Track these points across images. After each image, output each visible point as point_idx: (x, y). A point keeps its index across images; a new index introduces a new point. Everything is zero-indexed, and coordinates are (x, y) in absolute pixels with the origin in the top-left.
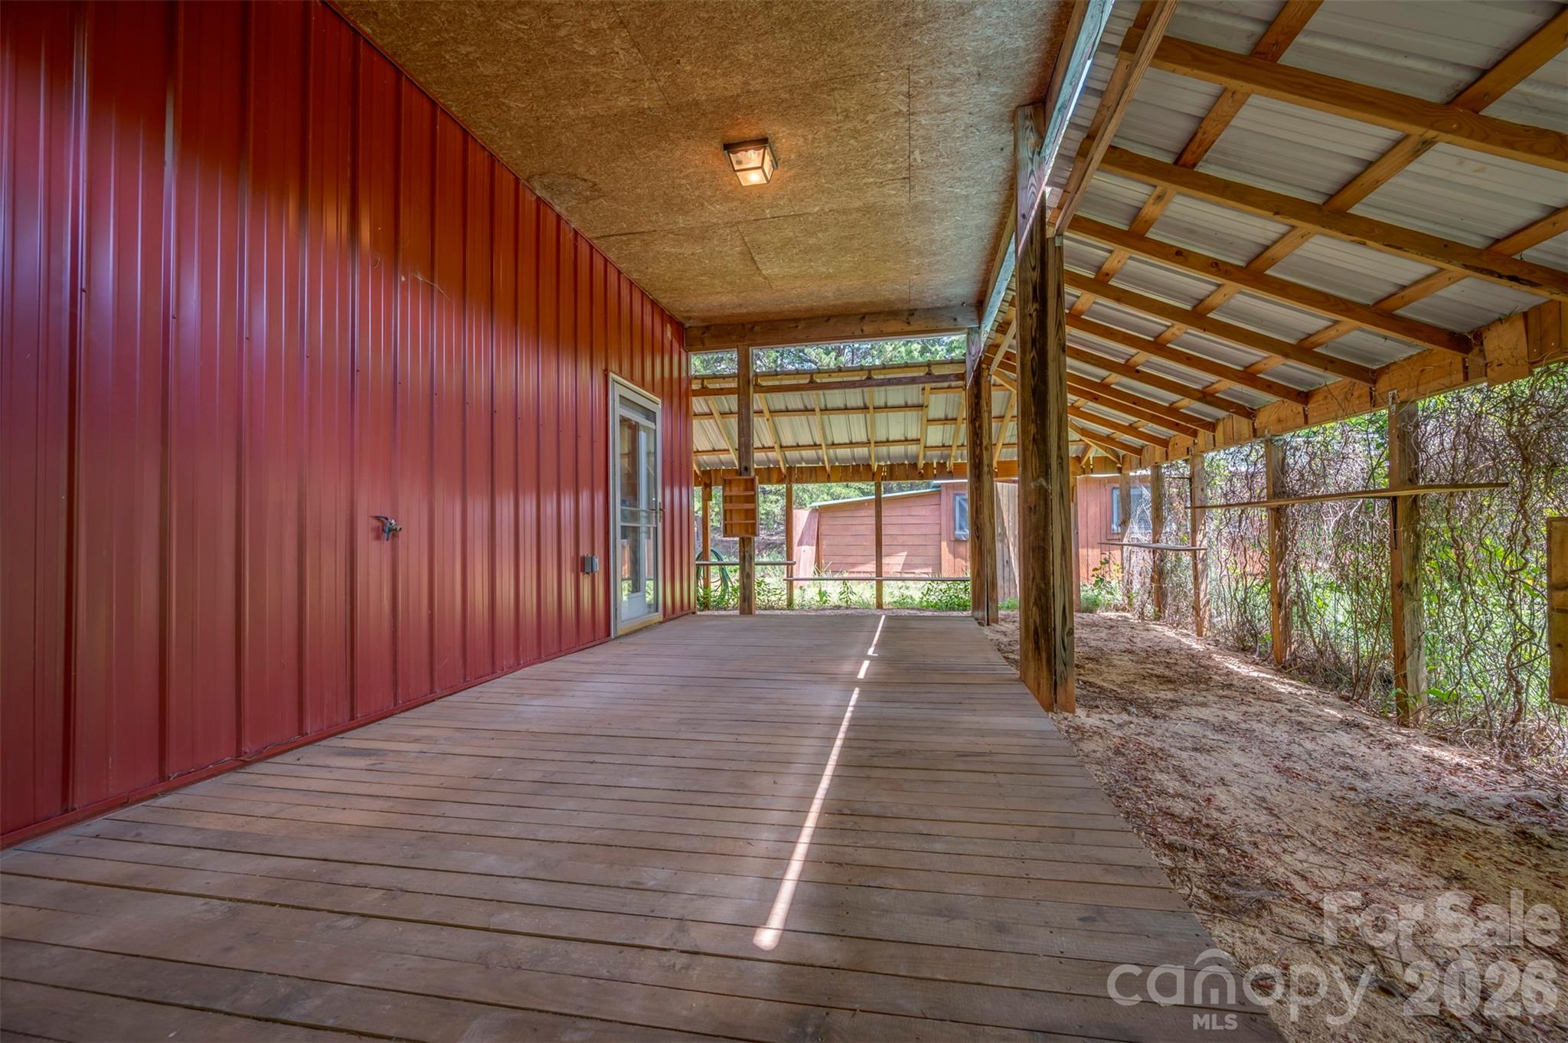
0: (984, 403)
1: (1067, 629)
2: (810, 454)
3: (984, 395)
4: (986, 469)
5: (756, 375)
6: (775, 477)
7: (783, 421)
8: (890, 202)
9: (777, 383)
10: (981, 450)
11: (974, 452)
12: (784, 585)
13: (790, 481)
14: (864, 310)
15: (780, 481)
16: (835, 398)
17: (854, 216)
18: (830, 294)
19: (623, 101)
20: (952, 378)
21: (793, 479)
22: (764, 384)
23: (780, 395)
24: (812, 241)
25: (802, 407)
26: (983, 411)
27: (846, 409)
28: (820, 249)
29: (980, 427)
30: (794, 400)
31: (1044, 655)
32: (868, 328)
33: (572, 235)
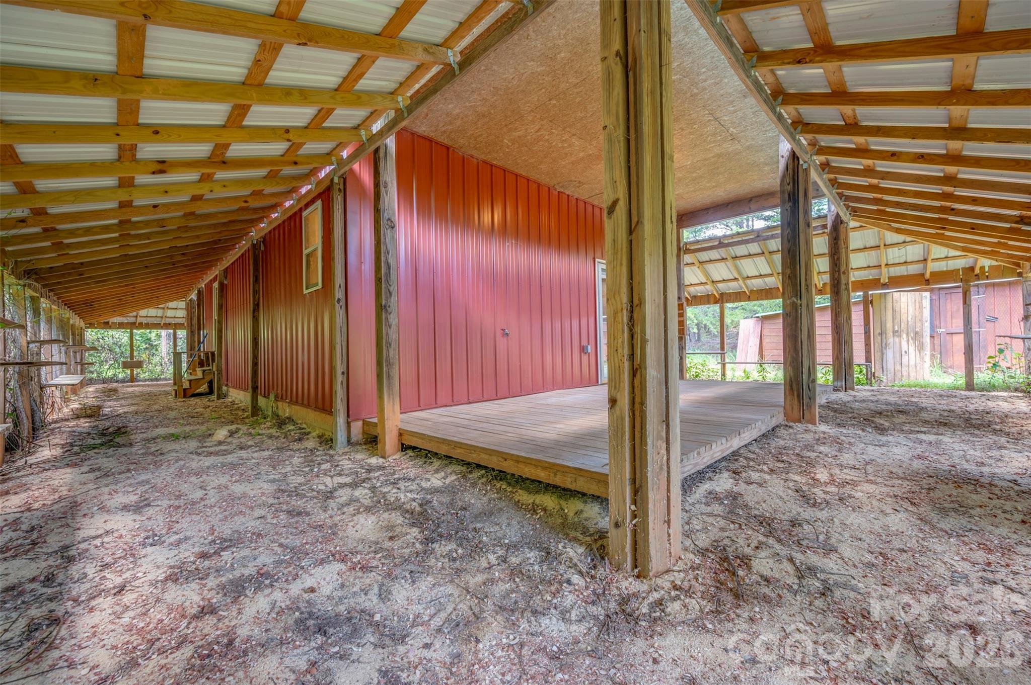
0: (841, 243)
1: (811, 379)
2: (734, 284)
3: (842, 237)
4: (843, 287)
5: (686, 244)
6: (712, 300)
7: (710, 267)
8: (730, 150)
9: (700, 246)
10: (839, 274)
11: (834, 276)
12: (719, 366)
13: (722, 302)
14: (750, 196)
15: (716, 302)
16: (741, 250)
17: (713, 160)
18: (722, 194)
19: (581, 155)
20: (819, 228)
21: (725, 300)
22: (692, 248)
23: (704, 253)
24: (694, 175)
25: (720, 258)
26: (840, 247)
27: (750, 255)
28: (701, 177)
29: (838, 259)
30: (714, 254)
31: (795, 393)
32: (753, 206)
33: (575, 201)
